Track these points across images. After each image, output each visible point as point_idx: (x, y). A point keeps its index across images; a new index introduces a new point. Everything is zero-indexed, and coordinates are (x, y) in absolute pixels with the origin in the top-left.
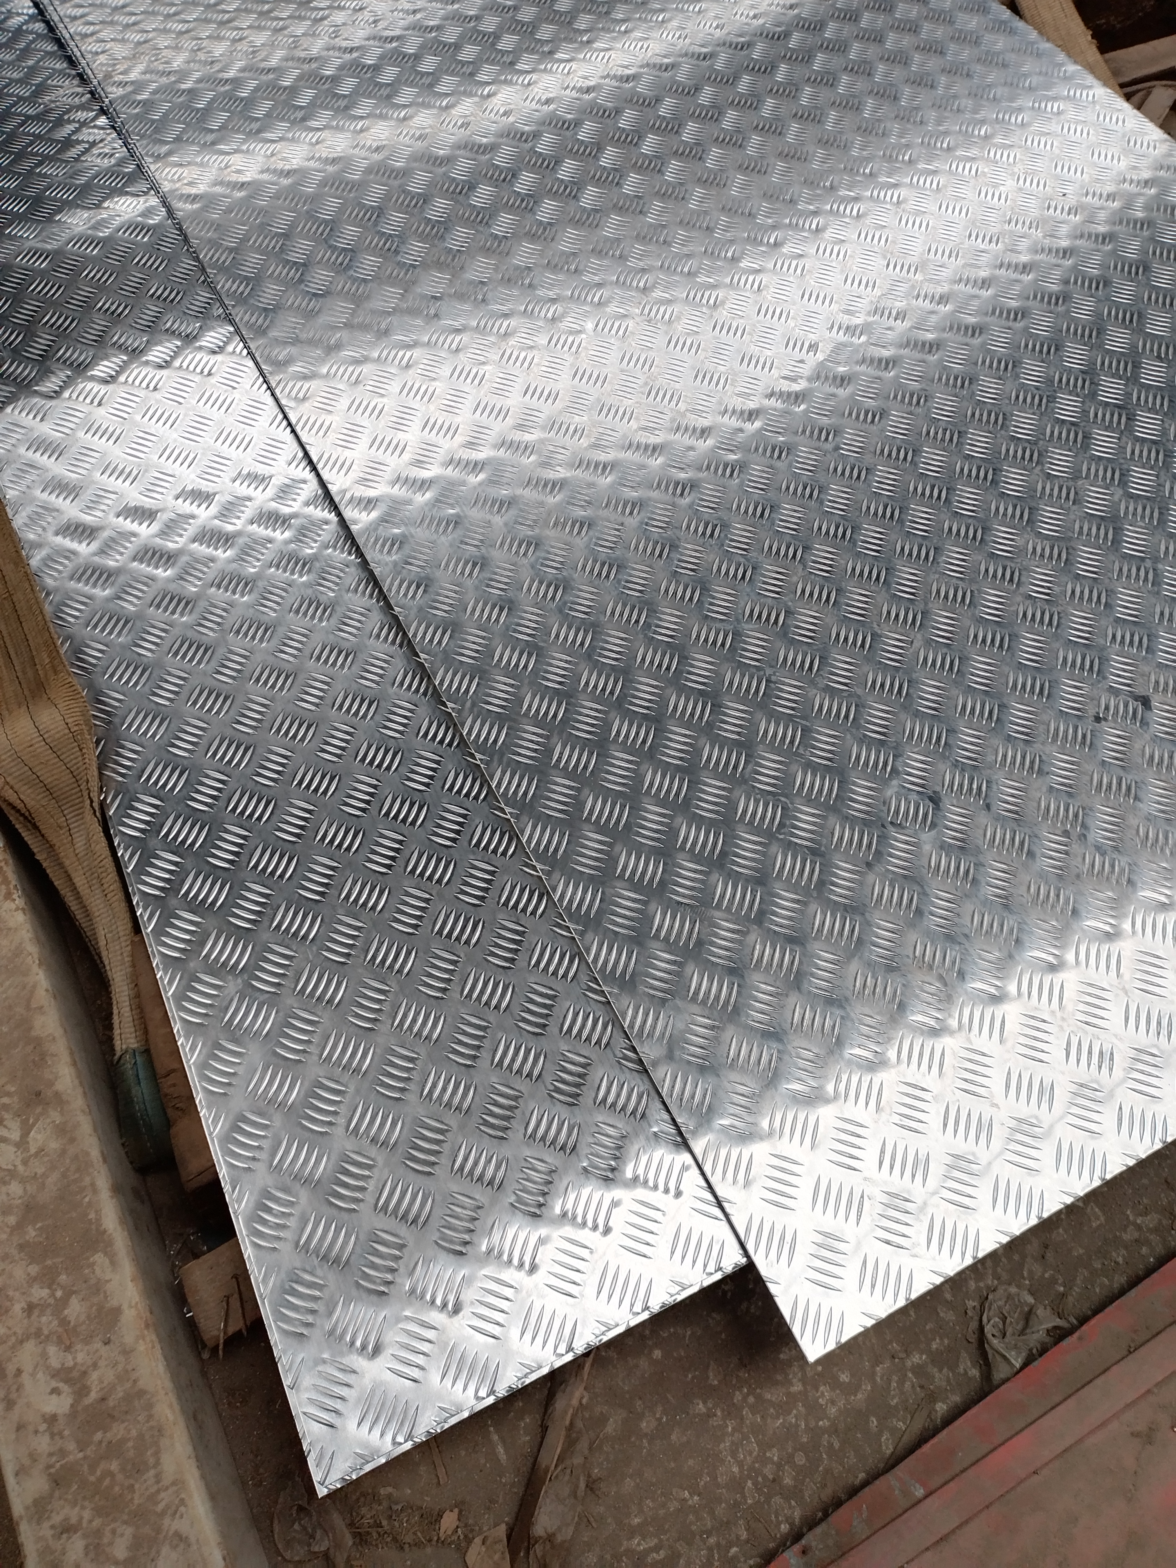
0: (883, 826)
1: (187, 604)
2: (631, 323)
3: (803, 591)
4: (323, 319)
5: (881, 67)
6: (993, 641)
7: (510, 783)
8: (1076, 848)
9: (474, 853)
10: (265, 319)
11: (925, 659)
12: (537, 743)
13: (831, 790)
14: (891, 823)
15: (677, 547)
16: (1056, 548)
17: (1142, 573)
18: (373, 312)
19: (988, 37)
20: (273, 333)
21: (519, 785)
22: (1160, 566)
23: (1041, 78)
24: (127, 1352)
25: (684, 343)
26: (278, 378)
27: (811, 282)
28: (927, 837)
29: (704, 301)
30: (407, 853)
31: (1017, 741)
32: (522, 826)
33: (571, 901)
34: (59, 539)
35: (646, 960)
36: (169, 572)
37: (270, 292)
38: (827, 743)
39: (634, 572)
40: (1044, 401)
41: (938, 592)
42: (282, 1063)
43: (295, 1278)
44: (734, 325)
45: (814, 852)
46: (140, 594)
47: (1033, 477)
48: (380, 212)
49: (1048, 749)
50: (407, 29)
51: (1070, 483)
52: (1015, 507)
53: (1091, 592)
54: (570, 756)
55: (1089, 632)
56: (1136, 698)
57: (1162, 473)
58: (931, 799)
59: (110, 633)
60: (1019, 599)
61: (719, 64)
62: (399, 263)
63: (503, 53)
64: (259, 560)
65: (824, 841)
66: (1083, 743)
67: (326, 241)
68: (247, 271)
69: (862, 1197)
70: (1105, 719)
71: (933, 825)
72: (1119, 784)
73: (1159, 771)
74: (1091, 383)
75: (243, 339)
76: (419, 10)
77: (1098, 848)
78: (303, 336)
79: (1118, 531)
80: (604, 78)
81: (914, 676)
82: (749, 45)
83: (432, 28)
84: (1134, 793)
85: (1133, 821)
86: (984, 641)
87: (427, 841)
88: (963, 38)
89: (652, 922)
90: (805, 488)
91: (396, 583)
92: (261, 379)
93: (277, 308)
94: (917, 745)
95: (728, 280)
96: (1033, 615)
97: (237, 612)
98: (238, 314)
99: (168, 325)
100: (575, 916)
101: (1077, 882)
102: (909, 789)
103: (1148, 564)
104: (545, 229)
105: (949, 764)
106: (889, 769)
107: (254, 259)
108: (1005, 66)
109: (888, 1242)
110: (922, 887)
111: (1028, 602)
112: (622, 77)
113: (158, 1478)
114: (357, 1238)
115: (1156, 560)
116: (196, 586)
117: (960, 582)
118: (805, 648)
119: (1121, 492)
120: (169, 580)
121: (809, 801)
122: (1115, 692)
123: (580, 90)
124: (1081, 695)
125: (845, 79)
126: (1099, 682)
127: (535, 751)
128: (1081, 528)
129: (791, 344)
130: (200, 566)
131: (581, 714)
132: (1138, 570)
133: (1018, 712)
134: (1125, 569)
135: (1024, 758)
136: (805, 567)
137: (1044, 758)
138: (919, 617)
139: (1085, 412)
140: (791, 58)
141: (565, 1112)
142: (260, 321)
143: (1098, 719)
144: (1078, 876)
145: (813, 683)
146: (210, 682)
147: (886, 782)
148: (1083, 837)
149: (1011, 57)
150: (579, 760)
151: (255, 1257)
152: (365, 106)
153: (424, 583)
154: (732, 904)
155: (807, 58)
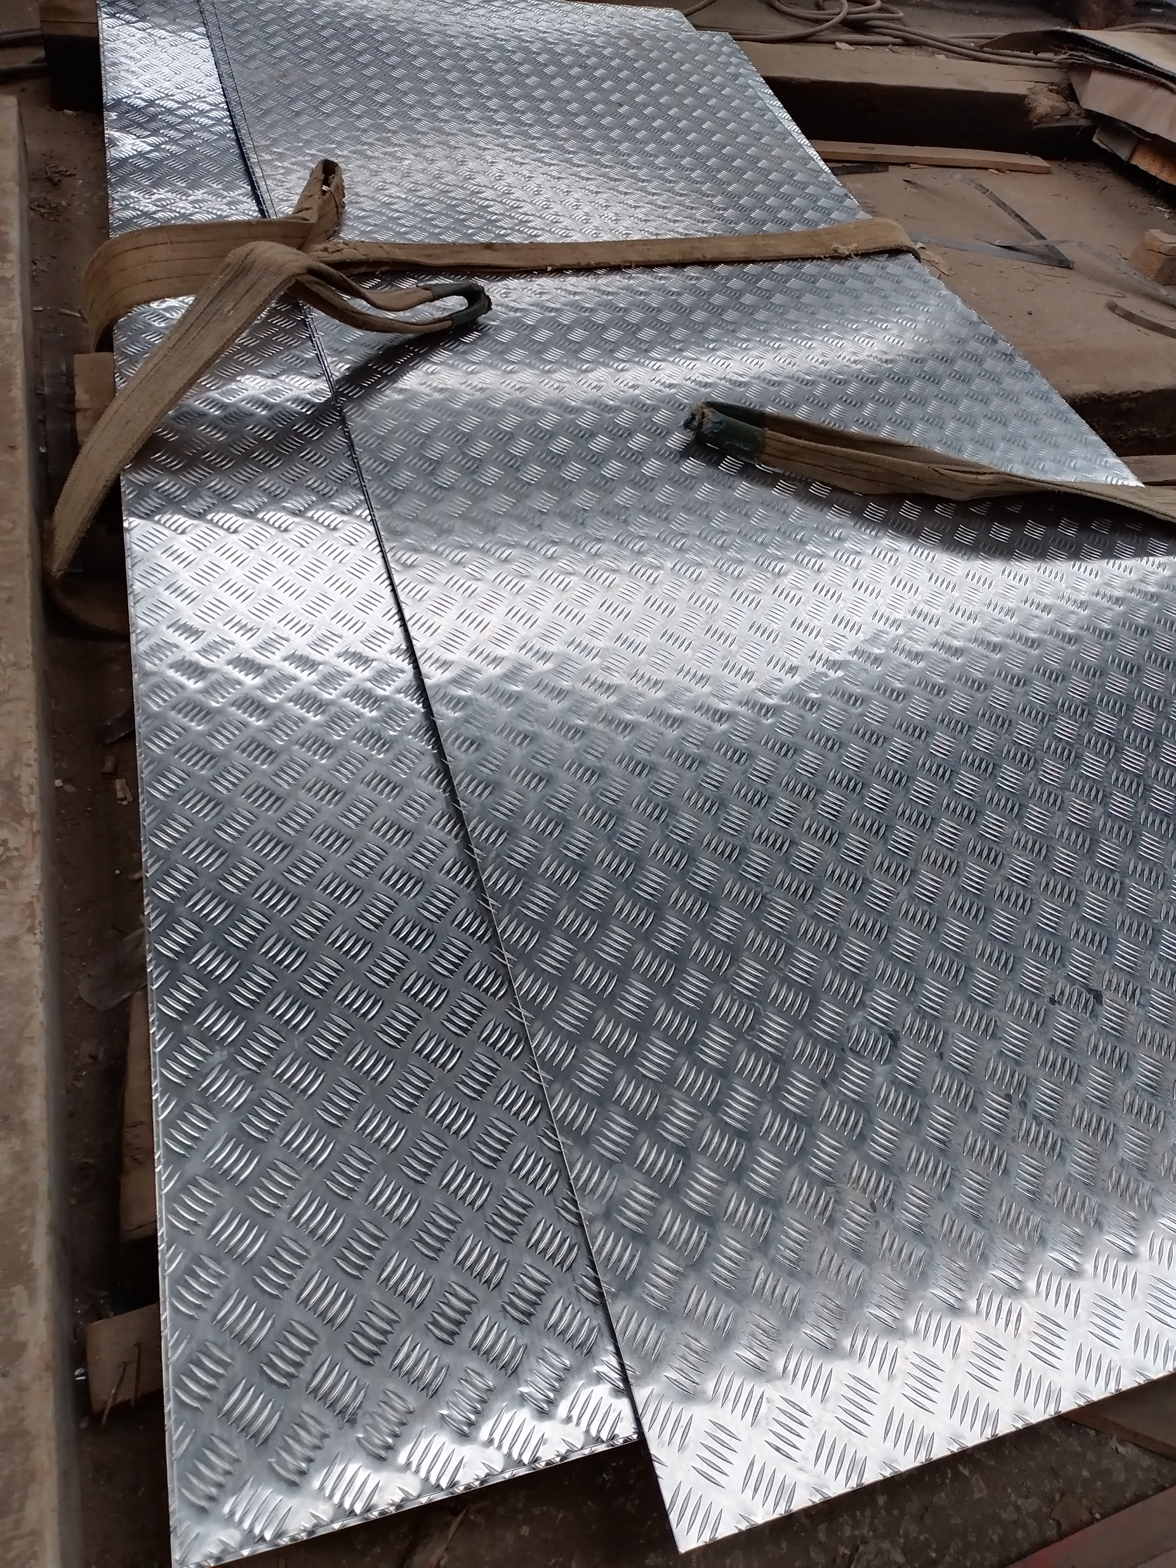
0: (843, 1050)
1: (270, 754)
2: (704, 572)
3: (810, 828)
4: (442, 507)
5: (952, 425)
6: (970, 910)
7: (514, 932)
8: (1015, 1112)
9: (467, 987)
10: (394, 496)
11: (907, 911)
12: (546, 902)
13: (801, 1006)
14: (851, 1049)
15: (707, 764)
16: (1038, 844)
17: (1110, 884)
18: (487, 511)
19: (1047, 421)
20: (398, 509)
21: (521, 936)
22: (1127, 881)
23: (1085, 462)
24: (22, 1389)
25: (747, 598)
26: (392, 545)
27: (864, 575)
28: (881, 1069)
29: (770, 568)
30: (406, 973)
31: (977, 1003)
32: (517, 973)
33: (546, 1051)
34: (171, 673)
35: (603, 1120)
36: (260, 723)
37: (404, 477)
38: (806, 964)
39: (664, 777)
40: (1047, 718)
41: (929, 856)
42: (245, 1138)
43: (204, 1349)
44: (792, 594)
45: (776, 1059)
46: (230, 736)
47: (1028, 779)
48: (511, 437)
49: (1004, 1017)
50: (566, 305)
51: (1059, 792)
52: (1007, 801)
53: (1063, 888)
54: (573, 921)
55: (1056, 923)
56: (1090, 991)
57: (1140, 803)
58: (891, 1036)
59: (195, 764)
60: (999, 879)
61: (818, 391)
62: (517, 478)
63: (641, 341)
64: (344, 730)
65: (787, 1051)
66: (1036, 1019)
67: (460, 448)
68: (389, 456)
69: (761, 1398)
70: (1060, 1003)
71: (888, 1060)
72: (1063, 1063)
73: (1101, 1062)
74: (1089, 714)
75: (370, 508)
76: (580, 293)
77: (1036, 1117)
78: (421, 517)
79: (1094, 842)
80: (721, 379)
81: (895, 924)
82: (846, 382)
83: (587, 309)
84: (1077, 1076)
85: (1071, 1099)
86: (962, 908)
87: (427, 967)
88: (1025, 417)
89: (616, 1088)
90: (828, 741)
91: (467, 780)
92: (377, 543)
93: (406, 490)
94: (886, 985)
95: (794, 557)
96: (1009, 896)
97: (314, 772)
98: (372, 488)
99: (310, 483)
100: (547, 1066)
101: (1011, 1144)
102: (873, 1023)
103: (1117, 876)
104: (647, 481)
105: (912, 1008)
106: (857, 1000)
107: (396, 449)
108: (1056, 446)
109: (778, 1449)
110: (869, 1114)
111: (1005, 884)
112: (736, 381)
113: (18, 1524)
114: (272, 1324)
115: (1124, 875)
116: (282, 740)
117: (948, 852)
118: (802, 876)
119: (1101, 809)
120: (260, 730)
121: (780, 1012)
122: (1073, 982)
123: (699, 383)
124: (1041, 976)
125: (920, 426)
126: (1059, 968)
127: (543, 908)
128: (1062, 832)
129: (838, 620)
130: (291, 724)
131: (591, 886)
132: (1107, 880)
133: (983, 977)
134: (1096, 877)
135: (980, 1019)
136: (815, 808)
137: (999, 1023)
138: (908, 874)
139: (1080, 737)
140: (878, 400)
141: (498, 1248)
142: (389, 496)
143: (1052, 1001)
144: (1014, 1139)
145: (803, 908)
146: (272, 829)
147: (852, 1011)
148: (1023, 1104)
149: (1062, 441)
150: (581, 925)
151: (171, 1320)
152: (518, 354)
153: (493, 786)
154: (693, 1089)
155: (892, 404)
